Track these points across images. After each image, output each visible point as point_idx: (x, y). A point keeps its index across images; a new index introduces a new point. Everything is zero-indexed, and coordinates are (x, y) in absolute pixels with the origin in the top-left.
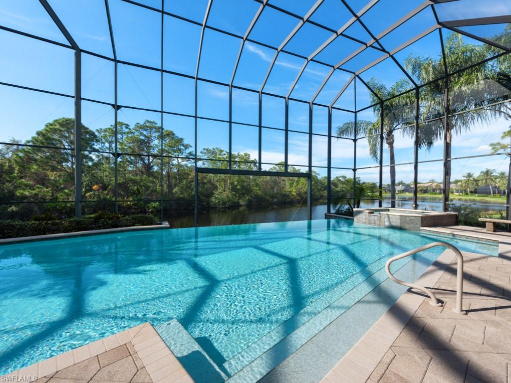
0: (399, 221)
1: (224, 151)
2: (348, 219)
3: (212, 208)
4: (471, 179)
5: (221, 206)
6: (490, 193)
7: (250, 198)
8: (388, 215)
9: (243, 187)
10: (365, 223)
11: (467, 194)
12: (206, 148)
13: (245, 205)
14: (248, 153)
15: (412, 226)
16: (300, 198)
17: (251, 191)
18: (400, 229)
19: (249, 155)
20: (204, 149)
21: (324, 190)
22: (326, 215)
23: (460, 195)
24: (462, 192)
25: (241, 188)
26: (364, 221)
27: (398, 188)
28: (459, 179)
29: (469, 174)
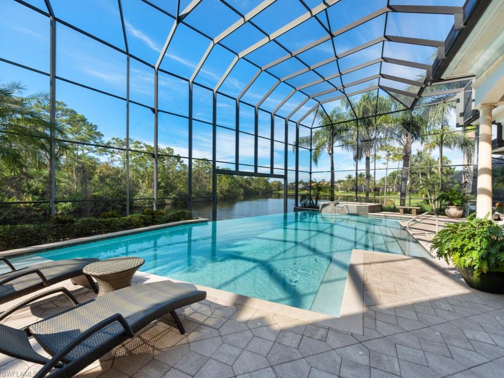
0: (356, 210)
1: (141, 143)
2: (315, 210)
3: (135, 207)
4: (351, 179)
5: (147, 205)
6: (362, 191)
7: (175, 196)
8: (347, 206)
9: (167, 184)
10: (331, 212)
11: (348, 191)
12: (116, 138)
13: (171, 204)
14: (171, 148)
15: (364, 212)
16: (223, 196)
17: (176, 188)
18: (357, 215)
19: (172, 149)
20: (113, 139)
21: (239, 188)
22: (294, 208)
23: (343, 193)
24: (344, 190)
25: (166, 185)
26: (330, 211)
27: (300, 186)
28: (341, 179)
29: (350, 175)
